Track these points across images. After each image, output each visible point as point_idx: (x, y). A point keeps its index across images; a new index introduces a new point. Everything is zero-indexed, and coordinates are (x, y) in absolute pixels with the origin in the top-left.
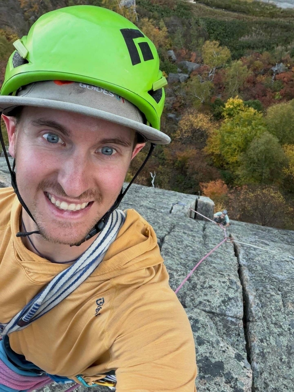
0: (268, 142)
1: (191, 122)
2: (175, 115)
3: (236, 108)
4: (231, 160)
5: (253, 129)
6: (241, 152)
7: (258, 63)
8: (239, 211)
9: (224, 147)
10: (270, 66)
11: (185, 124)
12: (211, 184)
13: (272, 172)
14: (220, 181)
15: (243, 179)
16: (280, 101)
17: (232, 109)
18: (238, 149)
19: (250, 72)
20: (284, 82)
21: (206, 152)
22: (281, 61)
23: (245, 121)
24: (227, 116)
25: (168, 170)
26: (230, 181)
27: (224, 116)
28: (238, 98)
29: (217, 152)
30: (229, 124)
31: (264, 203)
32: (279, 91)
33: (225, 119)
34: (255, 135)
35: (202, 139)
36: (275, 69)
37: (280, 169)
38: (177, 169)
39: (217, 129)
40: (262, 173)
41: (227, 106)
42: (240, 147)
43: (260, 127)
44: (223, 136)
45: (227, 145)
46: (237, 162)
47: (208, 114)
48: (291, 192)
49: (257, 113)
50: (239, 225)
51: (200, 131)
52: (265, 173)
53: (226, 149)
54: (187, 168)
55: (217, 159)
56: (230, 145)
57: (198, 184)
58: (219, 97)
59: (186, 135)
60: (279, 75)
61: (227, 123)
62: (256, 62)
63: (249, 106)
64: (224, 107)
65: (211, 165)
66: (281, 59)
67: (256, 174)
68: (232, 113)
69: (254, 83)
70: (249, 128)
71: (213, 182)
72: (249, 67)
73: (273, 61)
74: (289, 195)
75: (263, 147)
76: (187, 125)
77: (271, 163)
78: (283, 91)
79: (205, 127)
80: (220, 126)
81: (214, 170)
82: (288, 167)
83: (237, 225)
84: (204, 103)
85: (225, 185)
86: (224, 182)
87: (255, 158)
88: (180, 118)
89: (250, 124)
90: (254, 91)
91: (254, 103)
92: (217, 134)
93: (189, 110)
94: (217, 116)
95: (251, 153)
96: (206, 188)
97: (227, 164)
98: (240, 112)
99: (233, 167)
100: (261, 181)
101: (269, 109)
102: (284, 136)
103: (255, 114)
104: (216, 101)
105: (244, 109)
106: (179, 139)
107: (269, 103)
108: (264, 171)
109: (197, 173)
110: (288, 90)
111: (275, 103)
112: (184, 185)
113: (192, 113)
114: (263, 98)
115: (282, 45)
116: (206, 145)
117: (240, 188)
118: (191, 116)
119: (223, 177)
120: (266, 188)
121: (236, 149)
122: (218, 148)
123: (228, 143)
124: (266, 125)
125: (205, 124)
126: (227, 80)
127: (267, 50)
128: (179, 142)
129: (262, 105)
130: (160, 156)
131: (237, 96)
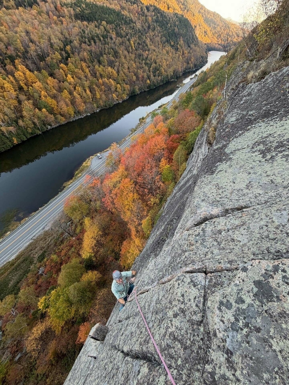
0: (75, 288)
1: (33, 339)
2: (20, 353)
3: (46, 302)
4: (72, 315)
5: (63, 294)
6: (71, 306)
7: (30, 280)
8: (102, 317)
9: (63, 317)
10: (37, 275)
11: (31, 345)
12: (80, 334)
13: (90, 291)
14: (80, 327)
15: (87, 310)
16: (58, 275)
17: (45, 305)
18: (69, 308)
19: (32, 286)
20: (50, 270)
21: (59, 332)
22: (39, 268)
23: (56, 299)
24: (47, 309)
25: (54, 371)
26: (84, 319)
27: (45, 312)
28: (41, 299)
29: (64, 322)
30: (52, 310)
31: (104, 300)
32: (53, 274)
33: (47, 311)
34: (67, 294)
35: (49, 333)
36: (40, 272)
37: (91, 286)
38: (57, 362)
39: (50, 318)
40: (88, 297)
41: (41, 307)
42: (69, 306)
43: (64, 290)
44: (57, 316)
45: (63, 315)
46: (75, 311)
47: (37, 323)
48: (104, 284)
49: (56, 290)
50: (112, 317)
51: (43, 333)
52: (89, 295)
53: (65, 316)
54: (61, 352)
55: (67, 325)
56: (64, 312)
57: (75, 346)
58: (32, 311)
59: (39, 346)
60: (45, 271)
61: (51, 311)
62: (29, 281)
63: (50, 293)
64: (40, 309)
65: (68, 331)
66: (38, 268)
67: (88, 301)
68: (47, 305)
69: (40, 286)
70: (61, 297)
71: (79, 332)
72: (29, 286)
73: (35, 272)
74: (105, 285)
75: (76, 292)
76: (34, 344)
77: (85, 290)
78: (54, 272)
79: (44, 328)
80: (49, 316)
81: (73, 329)
82: (92, 282)
83: (111, 318)
84: (28, 325)
85: (85, 323)
86: (83, 324)
87: (79, 298)
88: (25, 348)
89: (59, 296)
90: (43, 288)
91: (50, 290)
92: (53, 320)
93: (25, 338)
94: (42, 317)
95: (75, 300)
96: (80, 339)
97: (73, 318)
98: (50, 299)
99: (77, 315)
100: (92, 299)
101: (59, 282)
102: (76, 279)
103: (56, 291)
104: (33, 314)
105: (49, 297)
106: (38, 354)
107: (56, 281)
108: (88, 296)
109: (69, 343)
110: (55, 270)
111: (57, 278)
112: (71, 358)
113: (28, 337)
114: (51, 284)
115: (32, 265)
116: (55, 331)
117: (90, 313)
118: (30, 338)
119: (79, 323)
120: (97, 297)
121: (68, 310)
122: (61, 322)
123: (62, 314)
124: (66, 287)
125: (41, 328)
126: (26, 302)
127: (27, 273)
128: (40, 355)
129: (54, 286)
130: (39, 378)
131: (40, 299)
